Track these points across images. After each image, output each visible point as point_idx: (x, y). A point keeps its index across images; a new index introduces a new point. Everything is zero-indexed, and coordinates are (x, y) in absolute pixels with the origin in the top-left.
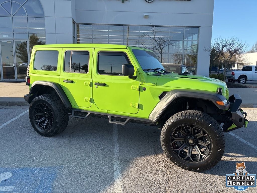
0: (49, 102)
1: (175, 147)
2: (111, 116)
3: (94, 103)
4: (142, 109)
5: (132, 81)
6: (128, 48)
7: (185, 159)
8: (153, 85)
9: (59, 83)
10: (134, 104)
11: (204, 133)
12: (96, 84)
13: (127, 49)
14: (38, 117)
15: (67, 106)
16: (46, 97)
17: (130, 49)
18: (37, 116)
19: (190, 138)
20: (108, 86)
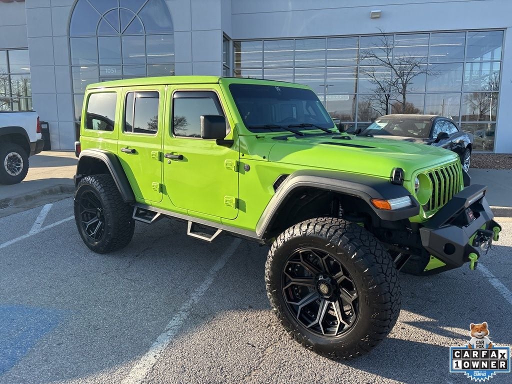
0: (98, 188)
1: (292, 298)
2: (193, 222)
3: (166, 193)
4: (245, 211)
5: (226, 150)
6: (220, 82)
7: (310, 327)
8: (262, 159)
9: (117, 154)
10: (229, 200)
12: (167, 156)
13: (218, 83)
14: (87, 216)
15: (126, 198)
16: (94, 180)
17: (224, 84)
18: (85, 215)
19: (322, 282)
20: (187, 160)
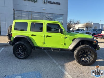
2: (53, 49)
4: (66, 45)
8: (70, 36)
11: (90, 52)
12: (46, 36)
13: (59, 23)
